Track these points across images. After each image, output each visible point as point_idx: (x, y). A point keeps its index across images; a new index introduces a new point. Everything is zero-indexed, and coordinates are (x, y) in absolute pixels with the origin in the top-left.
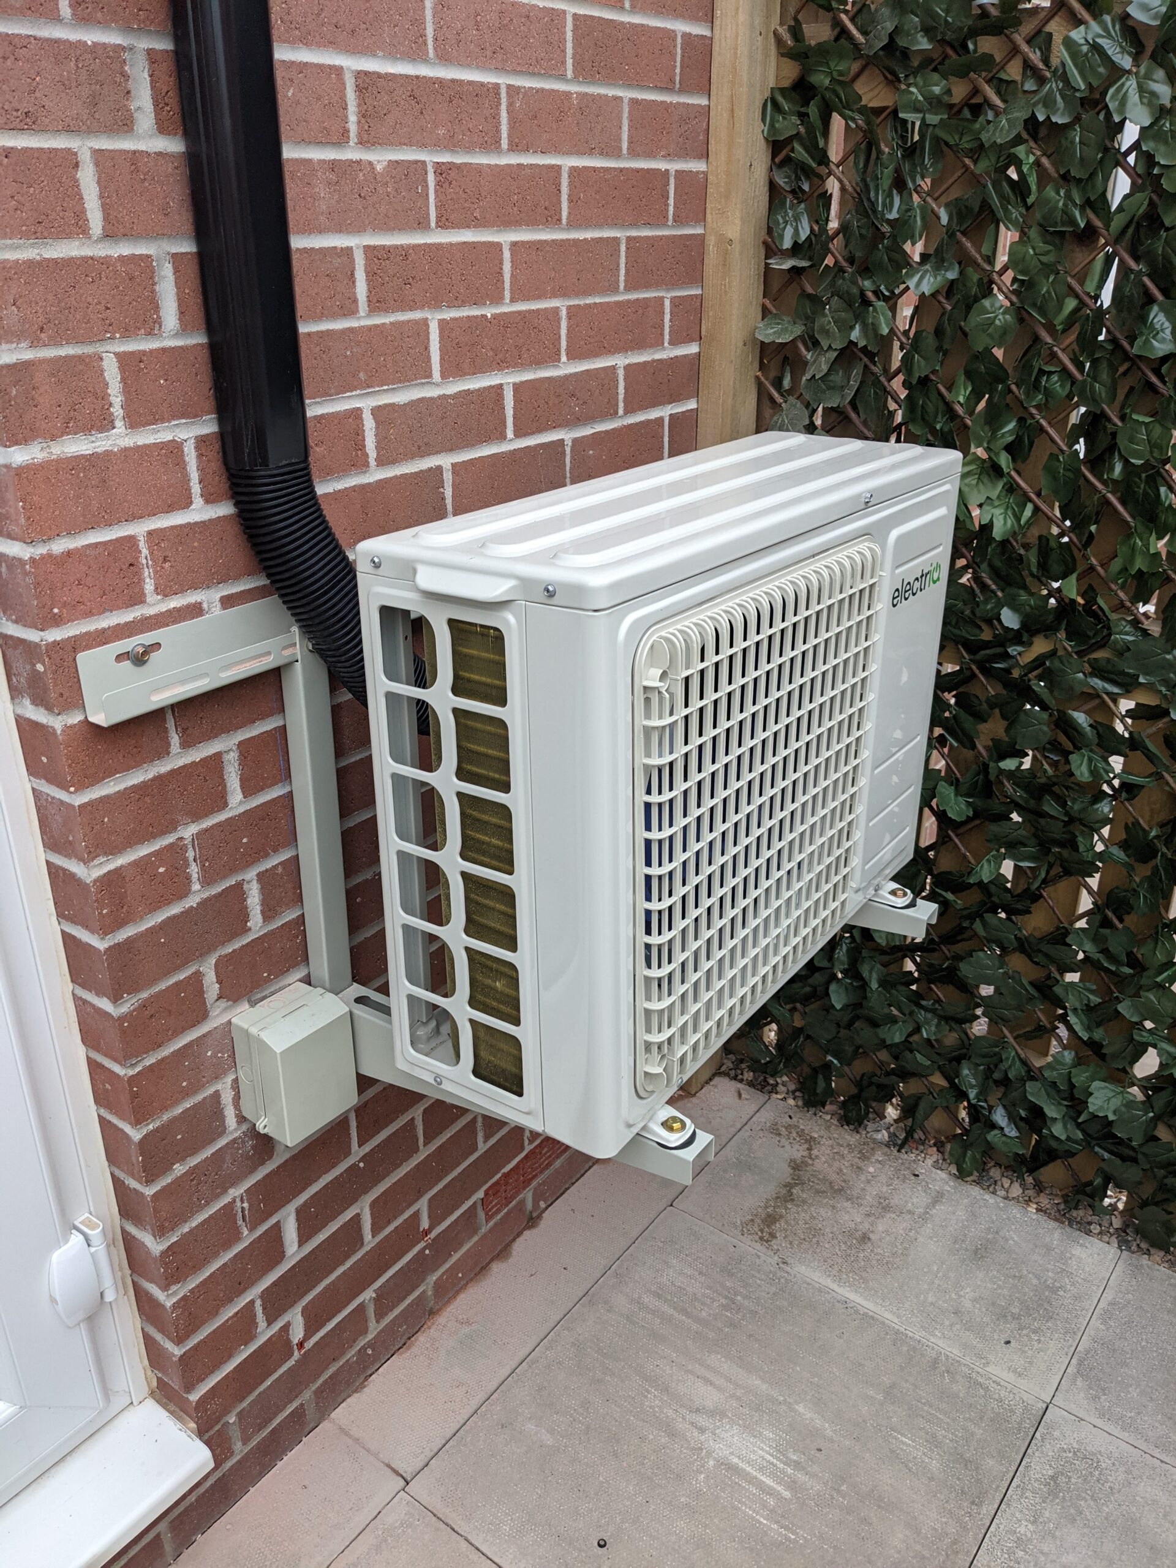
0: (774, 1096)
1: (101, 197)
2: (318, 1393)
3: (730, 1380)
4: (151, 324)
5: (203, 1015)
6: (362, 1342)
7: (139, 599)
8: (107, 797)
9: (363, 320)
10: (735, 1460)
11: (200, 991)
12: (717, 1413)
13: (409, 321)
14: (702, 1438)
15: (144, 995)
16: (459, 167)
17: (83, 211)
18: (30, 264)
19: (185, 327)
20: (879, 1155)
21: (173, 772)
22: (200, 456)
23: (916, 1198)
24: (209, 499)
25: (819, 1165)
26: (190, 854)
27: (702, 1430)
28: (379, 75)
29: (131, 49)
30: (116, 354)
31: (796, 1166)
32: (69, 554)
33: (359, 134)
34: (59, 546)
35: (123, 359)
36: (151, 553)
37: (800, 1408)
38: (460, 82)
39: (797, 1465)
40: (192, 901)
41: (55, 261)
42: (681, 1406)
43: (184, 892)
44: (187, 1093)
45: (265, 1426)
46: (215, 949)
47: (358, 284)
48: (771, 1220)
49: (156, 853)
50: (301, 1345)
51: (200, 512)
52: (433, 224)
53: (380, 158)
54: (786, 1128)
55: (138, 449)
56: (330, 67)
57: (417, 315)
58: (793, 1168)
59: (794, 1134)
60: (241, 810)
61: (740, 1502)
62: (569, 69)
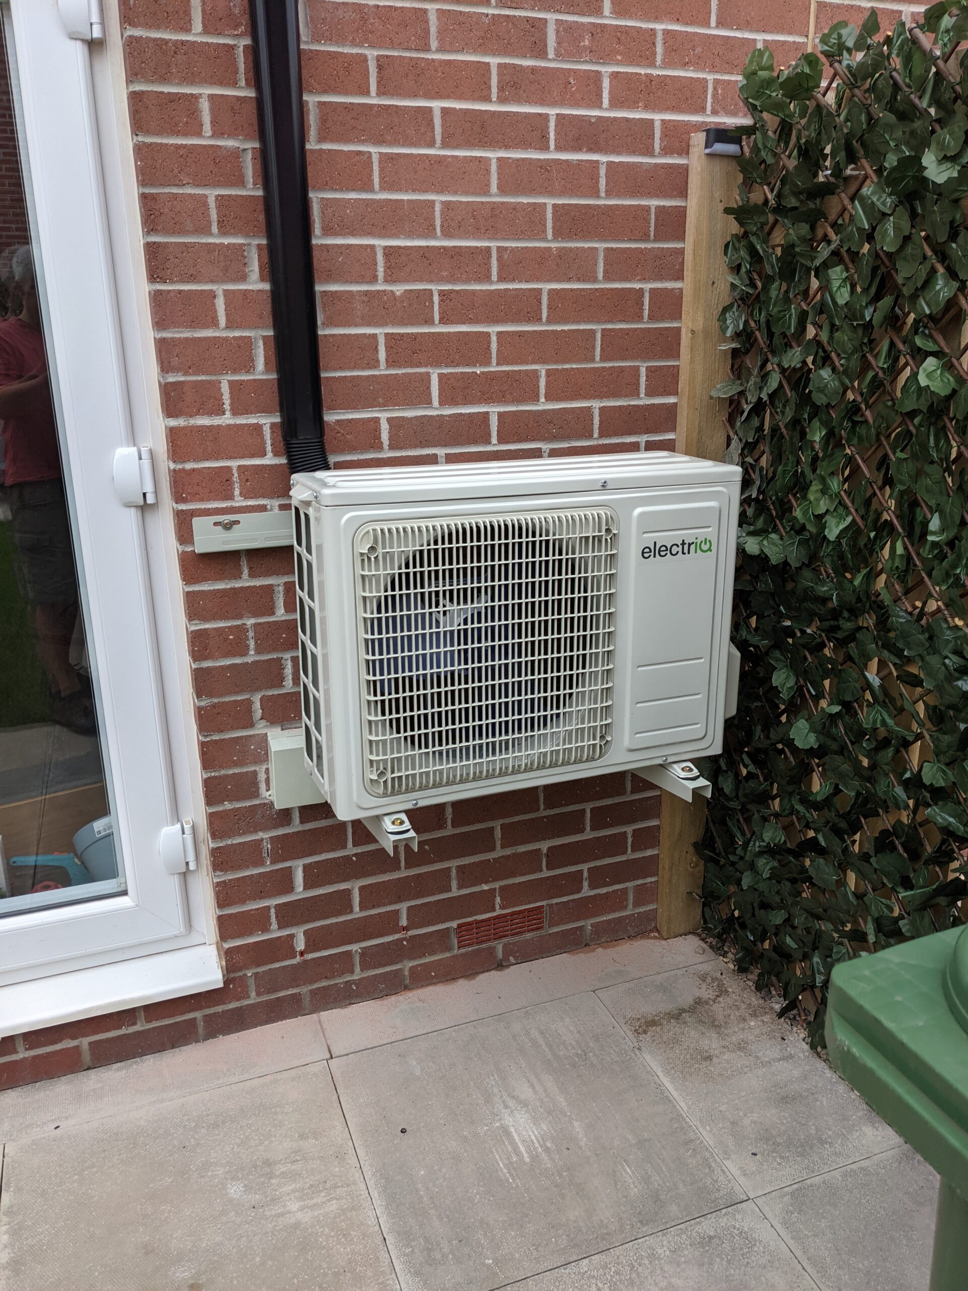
0: (721, 958)
1: (226, 310)
2: (313, 993)
3: (545, 1091)
4: (249, 366)
5: (251, 725)
6: (348, 978)
7: (231, 497)
8: (203, 591)
9: (383, 370)
10: (512, 1130)
11: (250, 711)
12: (524, 1104)
13: (415, 373)
14: (503, 1111)
15: (216, 700)
16: (457, 292)
17: (217, 316)
18: (186, 339)
19: (267, 370)
20: (766, 1018)
21: (242, 588)
22: (272, 432)
23: (769, 1050)
24: (276, 454)
25: (715, 1007)
26: (251, 634)
27: (506, 1107)
28: (400, 247)
29: (249, 244)
30: (229, 381)
31: (699, 1002)
32: (194, 470)
33: (385, 277)
34: (189, 466)
35: (231, 383)
36: (239, 476)
37: (576, 1124)
38: (461, 247)
39: (547, 1150)
40: (249, 659)
41: (199, 338)
42: (506, 1091)
43: (245, 653)
44: (236, 764)
45: (273, 992)
46: (261, 690)
47: (380, 352)
48: (653, 1023)
49: (229, 628)
50: (302, 953)
51: (270, 460)
52: (437, 322)
53: (399, 289)
54: (712, 979)
55: (235, 425)
56: (367, 245)
57: (422, 370)
58: (696, 1003)
59: (716, 984)
60: (283, 618)
61: (496, 1150)
62: (550, 234)
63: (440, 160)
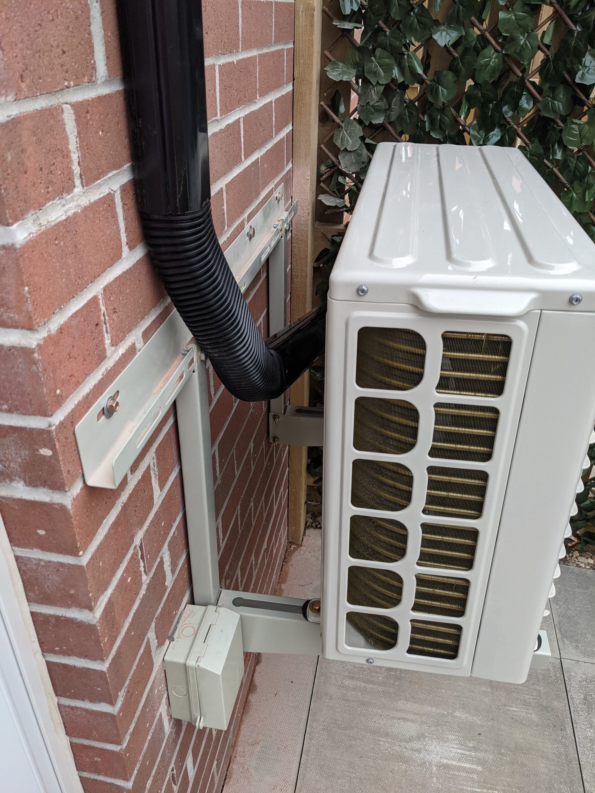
3: (415, 714)
4: (90, 70)
5: (152, 668)
7: (103, 356)
8: (100, 544)
10: (445, 761)
12: (420, 737)
13: (208, 67)
14: (422, 755)
19: (111, 72)
21: (129, 496)
22: (124, 206)
24: (131, 245)
26: (140, 555)
27: (419, 751)
30: (72, 105)
32: (61, 330)
34: (54, 325)
35: (77, 110)
36: (107, 308)
37: (457, 714)
39: (475, 749)
40: (143, 591)
42: (401, 741)
43: (139, 587)
44: (149, 730)
46: (154, 615)
49: (126, 569)
51: (126, 260)
55: (92, 206)
57: (211, 61)
60: (160, 502)
61: (460, 785)
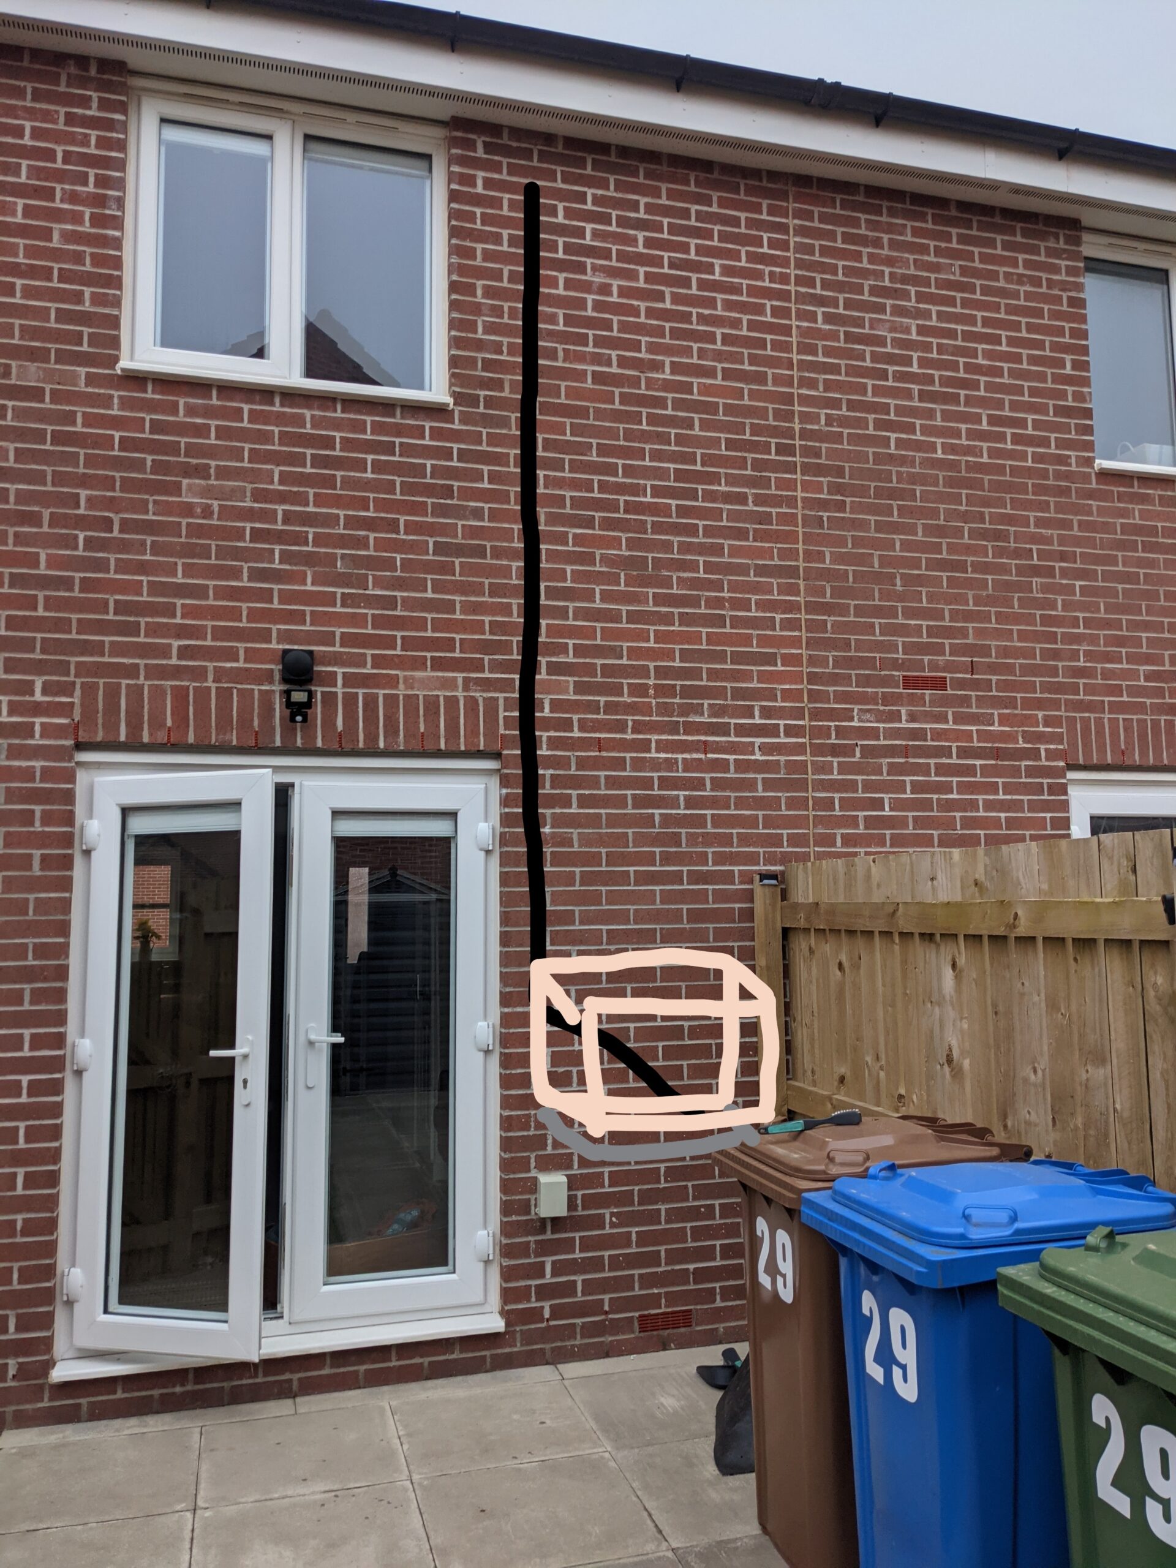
2: (552, 1350)
5: (529, 1171)
6: (573, 1342)
9: (605, 986)
11: (529, 1163)
13: (620, 987)
15: (510, 1155)
18: (515, 972)
26: (533, 1119)
28: (614, 930)
32: (513, 1032)
33: (607, 943)
38: (642, 929)
40: (531, 1133)
43: (530, 1129)
44: (520, 1193)
45: (530, 1345)
46: (535, 1151)
47: (603, 977)
49: (523, 1114)
50: (548, 1320)
53: (613, 948)
56: (599, 929)
57: (624, 986)
62: (685, 921)
63: (633, 891)
